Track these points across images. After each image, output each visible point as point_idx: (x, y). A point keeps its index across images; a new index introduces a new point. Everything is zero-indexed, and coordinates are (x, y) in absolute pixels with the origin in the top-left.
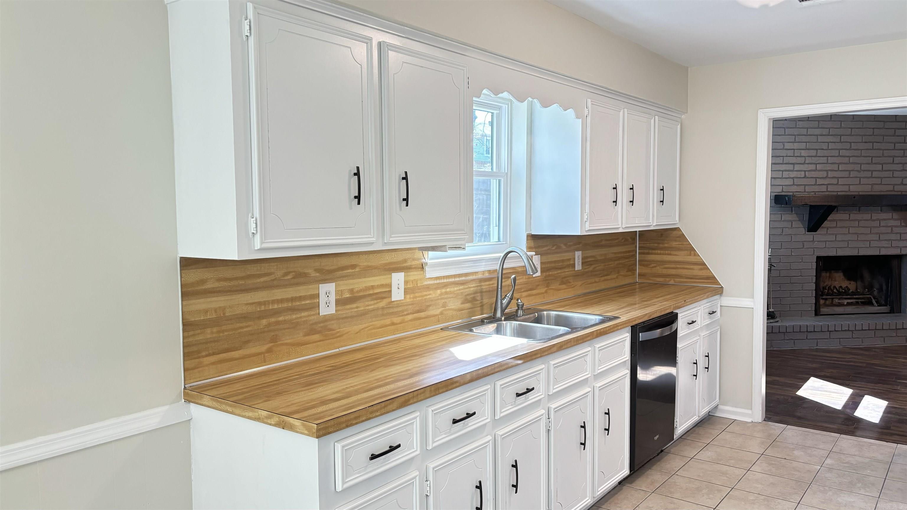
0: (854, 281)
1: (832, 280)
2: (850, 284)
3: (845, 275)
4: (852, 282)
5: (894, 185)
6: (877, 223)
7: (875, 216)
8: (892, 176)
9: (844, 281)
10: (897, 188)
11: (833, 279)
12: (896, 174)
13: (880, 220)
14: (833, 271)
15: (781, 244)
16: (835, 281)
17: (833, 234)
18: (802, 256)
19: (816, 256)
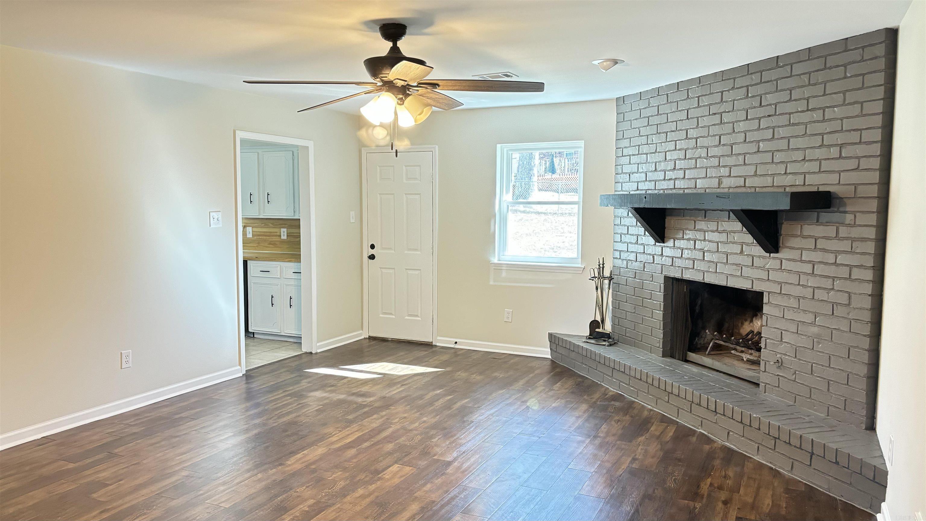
6: (724, 237)
8: (743, 163)
15: (637, 255)
18: (653, 274)
19: (663, 276)
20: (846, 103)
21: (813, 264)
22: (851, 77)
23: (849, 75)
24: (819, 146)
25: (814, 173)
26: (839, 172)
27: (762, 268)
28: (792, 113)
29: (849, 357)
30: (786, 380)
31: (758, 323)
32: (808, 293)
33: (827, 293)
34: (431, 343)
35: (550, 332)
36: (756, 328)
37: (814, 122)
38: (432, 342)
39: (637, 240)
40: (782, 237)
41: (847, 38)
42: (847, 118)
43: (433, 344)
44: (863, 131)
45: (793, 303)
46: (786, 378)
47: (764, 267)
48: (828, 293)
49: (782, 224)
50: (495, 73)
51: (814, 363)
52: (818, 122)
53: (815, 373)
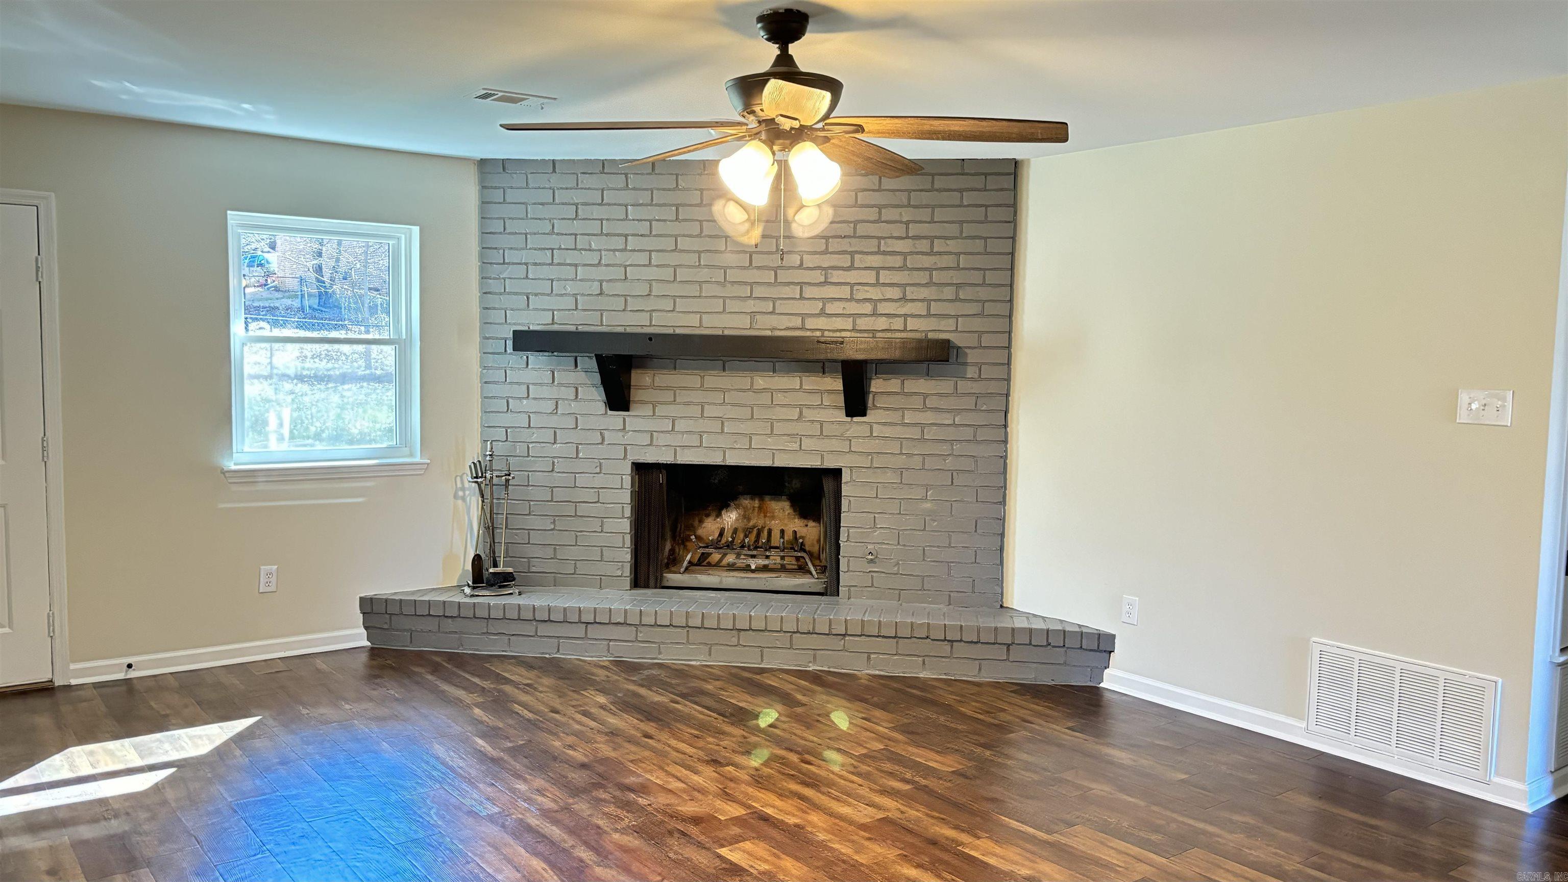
0: (814, 521)
1: (765, 516)
2: (807, 526)
3: (793, 505)
4: (811, 524)
5: (804, 316)
6: (765, 398)
7: (761, 381)
8: (798, 297)
9: (795, 518)
10: (811, 323)
11: (768, 515)
12: (809, 292)
13: (772, 392)
14: (767, 498)
15: (555, 433)
16: (773, 518)
17: (666, 417)
18: (601, 461)
19: (630, 462)
20: (964, 235)
21: (922, 426)
22: (968, 206)
23: (965, 203)
24: (926, 283)
25: (920, 316)
26: (957, 317)
27: (841, 437)
28: (884, 238)
29: (976, 531)
30: (883, 575)
31: (731, 516)
32: (916, 462)
33: (943, 459)
34: (50, 684)
35: (362, 595)
36: (728, 524)
37: (917, 253)
38: (51, 681)
39: (557, 408)
40: (871, 396)
41: (963, 160)
42: (965, 253)
43: (56, 684)
44: (987, 272)
45: (891, 477)
46: (883, 572)
47: (842, 435)
48: (945, 460)
49: (871, 379)
50: (516, 94)
51: (927, 546)
52: (923, 253)
53: (928, 558)
